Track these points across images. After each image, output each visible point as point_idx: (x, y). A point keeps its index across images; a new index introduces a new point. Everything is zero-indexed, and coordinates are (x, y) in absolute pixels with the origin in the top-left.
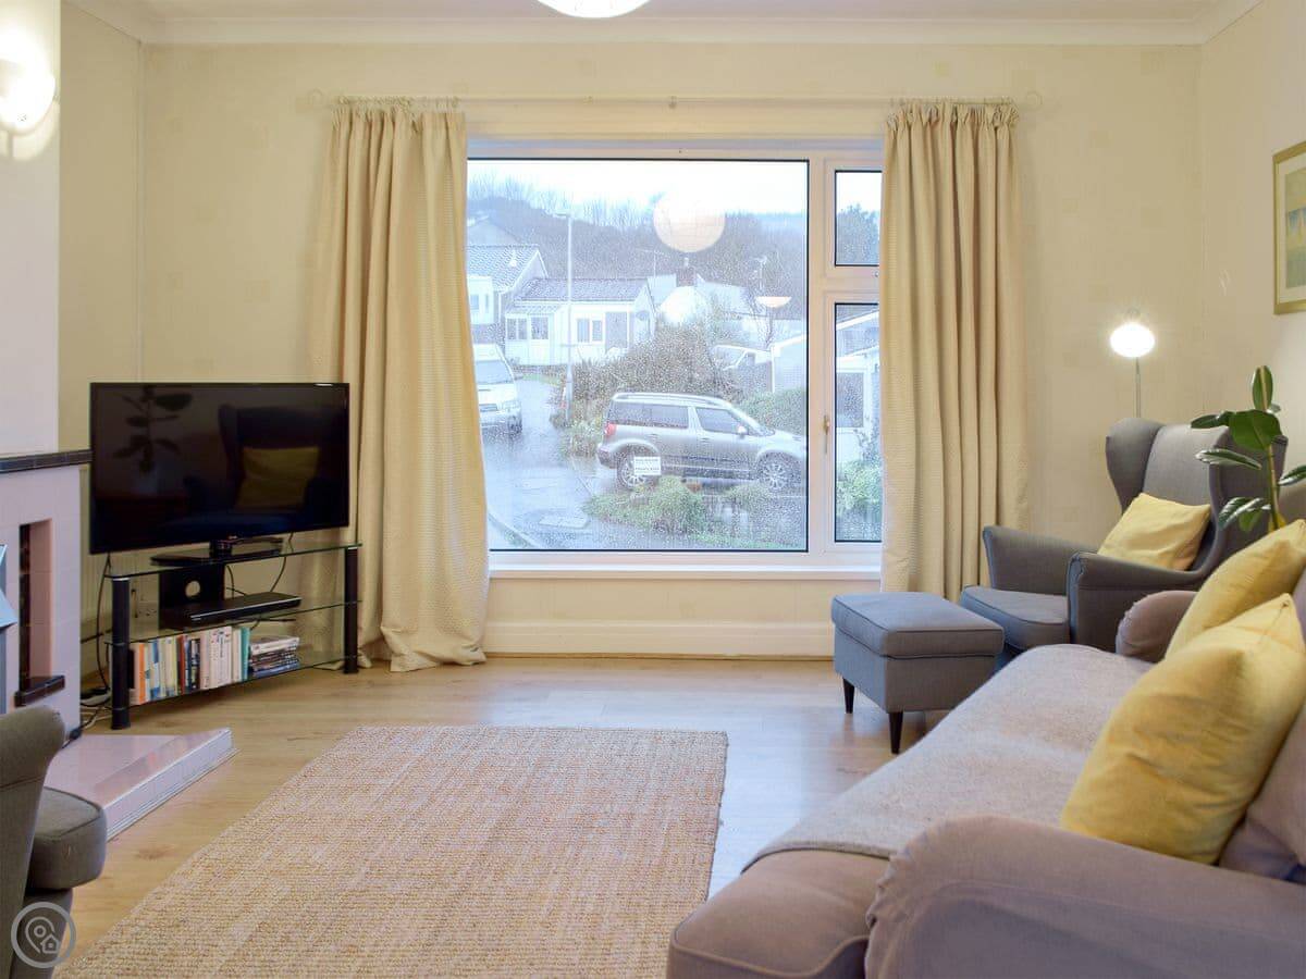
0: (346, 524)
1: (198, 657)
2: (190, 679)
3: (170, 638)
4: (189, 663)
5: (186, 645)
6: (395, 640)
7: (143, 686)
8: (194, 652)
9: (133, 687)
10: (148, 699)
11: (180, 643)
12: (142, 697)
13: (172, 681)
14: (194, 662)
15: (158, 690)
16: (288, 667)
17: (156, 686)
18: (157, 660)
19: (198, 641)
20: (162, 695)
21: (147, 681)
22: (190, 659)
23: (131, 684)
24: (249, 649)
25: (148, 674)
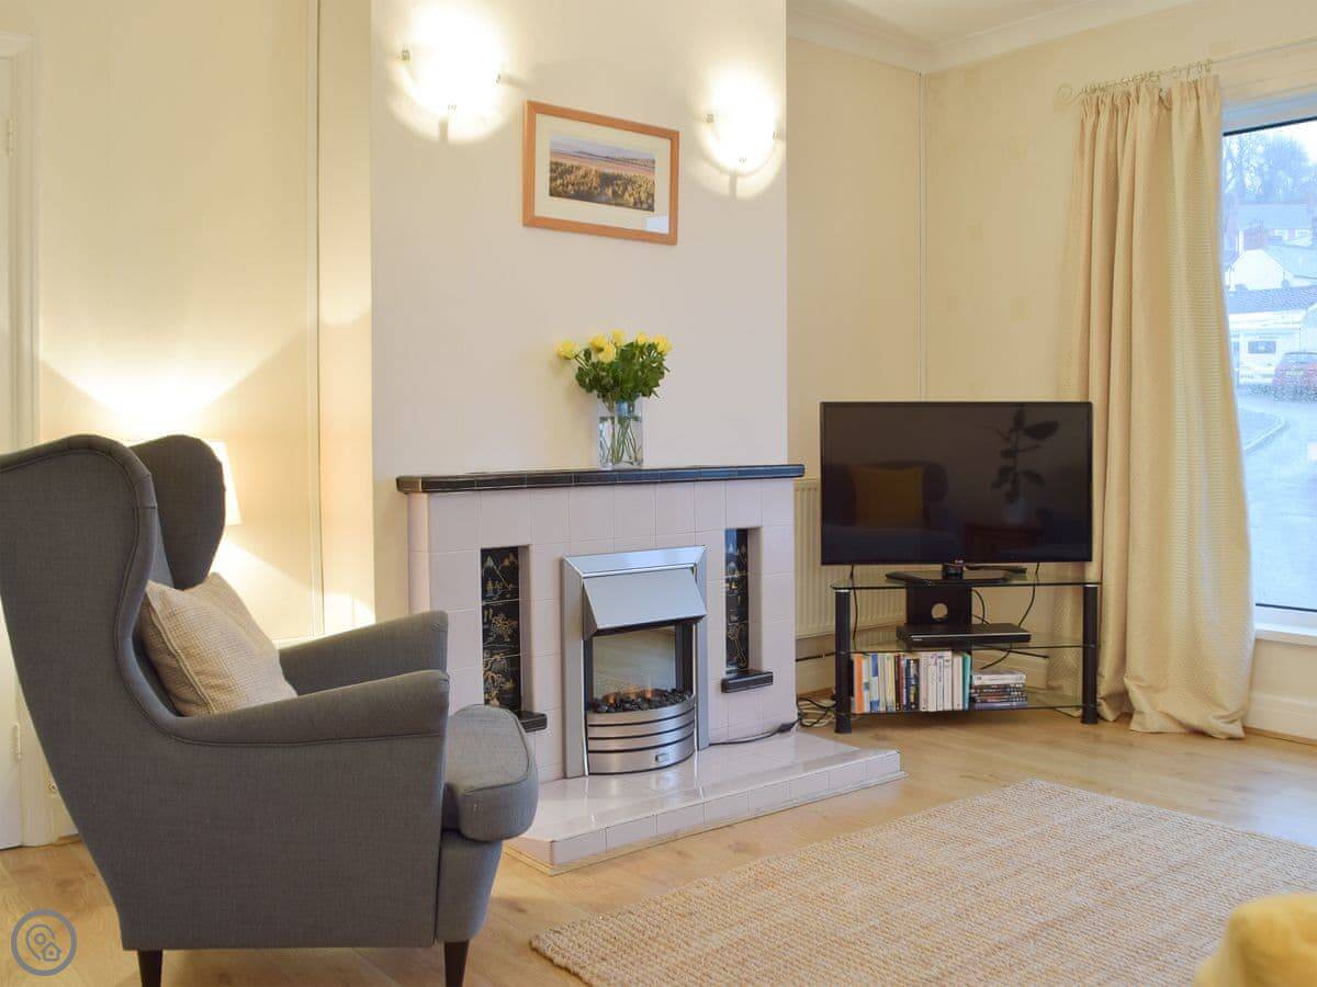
0: (1089, 559)
1: (917, 678)
2: (908, 699)
3: (888, 654)
4: (907, 682)
5: (903, 663)
6: (1138, 697)
7: (861, 696)
8: (912, 672)
9: (853, 695)
10: (867, 709)
11: (897, 661)
12: (861, 707)
13: (891, 697)
14: (913, 682)
15: (878, 702)
16: (1014, 704)
17: (875, 699)
18: (876, 673)
19: (917, 662)
20: (882, 709)
21: (865, 693)
22: (908, 679)
23: (851, 693)
24: (971, 677)
25: (867, 686)
